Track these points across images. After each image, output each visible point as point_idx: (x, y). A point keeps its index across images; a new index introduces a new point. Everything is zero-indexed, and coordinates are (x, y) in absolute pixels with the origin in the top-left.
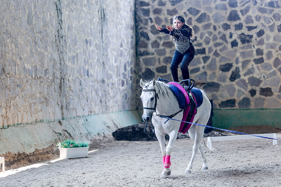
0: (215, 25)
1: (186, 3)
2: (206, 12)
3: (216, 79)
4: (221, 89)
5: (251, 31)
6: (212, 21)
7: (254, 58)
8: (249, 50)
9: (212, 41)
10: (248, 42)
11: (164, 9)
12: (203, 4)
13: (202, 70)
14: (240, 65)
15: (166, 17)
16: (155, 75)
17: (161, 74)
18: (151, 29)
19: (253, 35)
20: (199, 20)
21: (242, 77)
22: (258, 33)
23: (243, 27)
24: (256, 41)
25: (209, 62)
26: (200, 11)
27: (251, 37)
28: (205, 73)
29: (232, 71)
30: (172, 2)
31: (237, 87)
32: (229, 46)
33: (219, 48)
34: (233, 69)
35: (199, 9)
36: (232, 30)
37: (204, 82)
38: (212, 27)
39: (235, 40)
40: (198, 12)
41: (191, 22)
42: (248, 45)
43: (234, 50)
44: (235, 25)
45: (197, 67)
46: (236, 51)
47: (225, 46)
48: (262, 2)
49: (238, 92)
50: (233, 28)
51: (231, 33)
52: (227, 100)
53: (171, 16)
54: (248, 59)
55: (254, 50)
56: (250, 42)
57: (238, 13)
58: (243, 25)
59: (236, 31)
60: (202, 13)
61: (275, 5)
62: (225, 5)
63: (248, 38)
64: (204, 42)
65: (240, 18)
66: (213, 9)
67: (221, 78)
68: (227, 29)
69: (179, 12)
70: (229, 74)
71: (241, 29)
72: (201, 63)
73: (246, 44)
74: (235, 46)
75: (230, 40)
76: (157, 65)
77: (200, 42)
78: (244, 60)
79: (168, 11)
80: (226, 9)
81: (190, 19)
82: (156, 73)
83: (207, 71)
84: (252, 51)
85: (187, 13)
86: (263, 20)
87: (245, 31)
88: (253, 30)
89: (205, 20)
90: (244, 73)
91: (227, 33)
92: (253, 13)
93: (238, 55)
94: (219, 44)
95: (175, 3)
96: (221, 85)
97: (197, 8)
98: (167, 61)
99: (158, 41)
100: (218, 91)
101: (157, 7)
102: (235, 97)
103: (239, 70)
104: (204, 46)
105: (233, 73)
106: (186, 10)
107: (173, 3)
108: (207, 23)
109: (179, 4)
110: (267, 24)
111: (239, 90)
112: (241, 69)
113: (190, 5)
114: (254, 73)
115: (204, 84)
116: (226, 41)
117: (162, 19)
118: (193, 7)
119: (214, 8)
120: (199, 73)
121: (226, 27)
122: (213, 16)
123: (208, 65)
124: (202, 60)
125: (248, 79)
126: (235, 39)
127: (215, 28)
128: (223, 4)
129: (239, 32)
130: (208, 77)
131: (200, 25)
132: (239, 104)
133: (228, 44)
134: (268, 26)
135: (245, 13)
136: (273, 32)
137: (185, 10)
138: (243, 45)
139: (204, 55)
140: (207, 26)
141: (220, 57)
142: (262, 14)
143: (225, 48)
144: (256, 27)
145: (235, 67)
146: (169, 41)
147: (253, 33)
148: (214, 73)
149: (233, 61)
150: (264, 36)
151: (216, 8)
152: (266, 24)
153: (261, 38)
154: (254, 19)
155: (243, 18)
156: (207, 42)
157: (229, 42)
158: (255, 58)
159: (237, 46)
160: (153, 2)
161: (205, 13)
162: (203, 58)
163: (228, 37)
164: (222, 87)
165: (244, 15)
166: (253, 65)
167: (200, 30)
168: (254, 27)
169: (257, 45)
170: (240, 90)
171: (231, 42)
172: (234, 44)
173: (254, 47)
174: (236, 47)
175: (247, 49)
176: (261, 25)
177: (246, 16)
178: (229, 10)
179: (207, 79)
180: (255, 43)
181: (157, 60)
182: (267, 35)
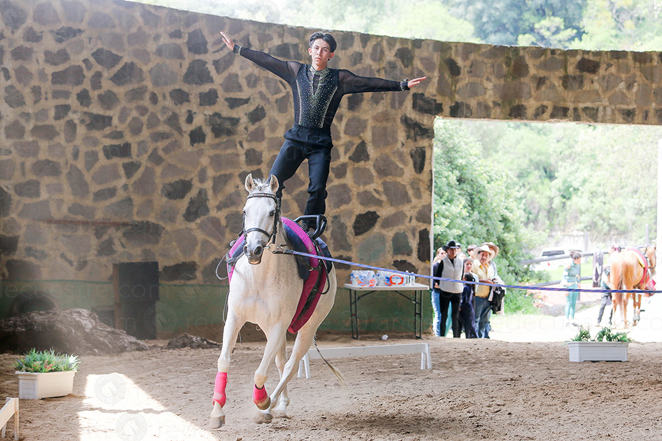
0: (155, 92)
1: (90, 39)
2: (135, 61)
3: (154, 215)
4: (164, 237)
5: (237, 109)
6: (148, 84)
7: (241, 171)
8: (229, 151)
9: (148, 128)
10: (229, 133)
11: (39, 50)
12: (129, 42)
13: (121, 194)
14: (208, 185)
15: (41, 68)
16: (12, 202)
17: (27, 200)
18: (7, 95)
19: (240, 119)
20: (118, 79)
21: (213, 213)
22: (250, 114)
23: (218, 99)
24: (246, 132)
25: (138, 175)
26: (122, 57)
27: (235, 122)
28: (129, 201)
29: (191, 198)
30: (58, 34)
31: (200, 236)
32: (186, 140)
33: (161, 145)
34: (193, 193)
35: (120, 54)
36: (194, 105)
37: (126, 220)
38: (147, 96)
39: (200, 128)
40: (116, 59)
41: (100, 82)
42: (227, 141)
43: (195, 149)
44: (201, 94)
45: (111, 187)
46: (200, 153)
47: (176, 141)
48: (262, 46)
49: (202, 245)
50: (194, 100)
51: (189, 112)
52: (176, 263)
53: (53, 66)
54: (228, 172)
55: (242, 152)
56: (234, 134)
57: (207, 66)
58: (219, 95)
59: (202, 107)
60: (126, 63)
61: (292, 53)
62: (179, 46)
63: (228, 125)
64: (129, 130)
65: (212, 78)
66: (151, 54)
67: (165, 212)
68: (181, 103)
69: (72, 57)
70: (183, 205)
71: (214, 103)
72: (121, 177)
73: (224, 139)
74: (199, 142)
75: (188, 129)
76: (18, 178)
77: (118, 130)
78: (218, 174)
79: (47, 53)
80: (181, 57)
81: (98, 75)
82: (15, 198)
83: (132, 197)
84: (238, 155)
85: (92, 60)
86: (263, 84)
87: (222, 108)
88: (241, 107)
89: (133, 79)
90: (217, 203)
91: (182, 110)
92: (241, 68)
93: (205, 161)
94: (163, 136)
95: (64, 36)
96: (164, 228)
97: (114, 52)
98: (41, 171)
99: (22, 122)
100: (157, 242)
101: (21, 42)
102: (195, 257)
103: (206, 195)
104: (128, 138)
105: (192, 202)
106: (90, 55)
107: (60, 37)
108: (136, 86)
109: (73, 39)
110: (273, 95)
111: (205, 243)
112: (210, 193)
113: (99, 42)
114: (239, 205)
115: (125, 225)
116: (179, 130)
117: (33, 72)
118: (106, 48)
119: (153, 54)
120: (114, 200)
121: (180, 97)
122: (150, 72)
123: (135, 182)
124: (122, 172)
125: (226, 217)
126: (199, 125)
127: (154, 99)
128: (175, 44)
129: (209, 111)
130: (135, 210)
131: (120, 91)
132: (204, 272)
133: (183, 136)
134: (274, 101)
135: (225, 69)
136: (284, 114)
137: (86, 54)
138: (217, 141)
139: (126, 160)
140: (136, 94)
141: (163, 164)
142: (262, 71)
143: (176, 145)
144: (246, 101)
145: (198, 190)
146: (47, 123)
147: (241, 113)
148: (150, 201)
149: (193, 176)
150: (265, 122)
151: (159, 52)
152: (269, 96)
153: (257, 125)
154: (243, 82)
155: (218, 79)
156: (136, 130)
157: (185, 132)
158: (244, 170)
159: (203, 141)
160: (13, 32)
161: (132, 63)
162: (126, 166)
163: (182, 120)
164: (167, 233)
165: (222, 72)
166: (238, 187)
167: (120, 102)
168: (242, 99)
169: (249, 141)
170: (208, 241)
171: (189, 133)
172: (197, 136)
173: (242, 146)
174: (201, 144)
175: (226, 148)
176: (259, 96)
177: (225, 74)
178: (189, 58)
179: (132, 215)
180: (245, 136)
181: (18, 167)
182: (270, 119)
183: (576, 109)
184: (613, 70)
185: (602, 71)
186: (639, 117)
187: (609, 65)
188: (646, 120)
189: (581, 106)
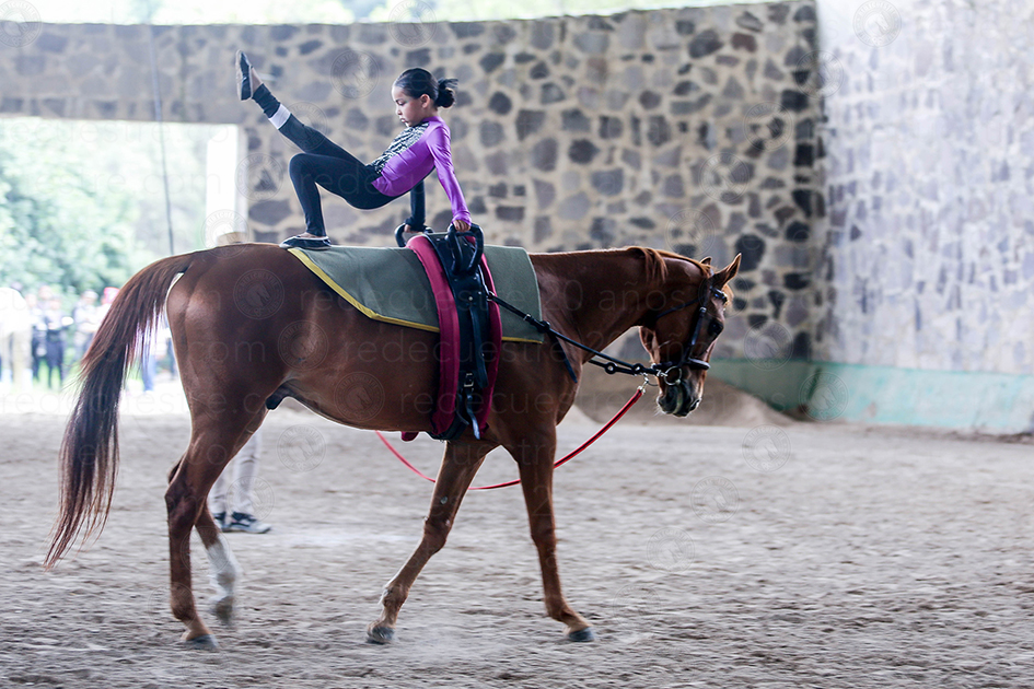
183: (34, 102)
184: (86, 48)
185: (71, 50)
186: (122, 110)
187: (81, 42)
188: (132, 114)
189: (42, 96)
